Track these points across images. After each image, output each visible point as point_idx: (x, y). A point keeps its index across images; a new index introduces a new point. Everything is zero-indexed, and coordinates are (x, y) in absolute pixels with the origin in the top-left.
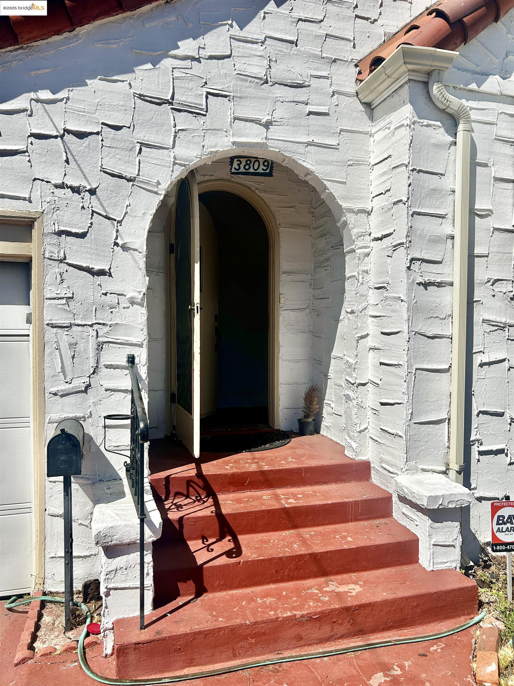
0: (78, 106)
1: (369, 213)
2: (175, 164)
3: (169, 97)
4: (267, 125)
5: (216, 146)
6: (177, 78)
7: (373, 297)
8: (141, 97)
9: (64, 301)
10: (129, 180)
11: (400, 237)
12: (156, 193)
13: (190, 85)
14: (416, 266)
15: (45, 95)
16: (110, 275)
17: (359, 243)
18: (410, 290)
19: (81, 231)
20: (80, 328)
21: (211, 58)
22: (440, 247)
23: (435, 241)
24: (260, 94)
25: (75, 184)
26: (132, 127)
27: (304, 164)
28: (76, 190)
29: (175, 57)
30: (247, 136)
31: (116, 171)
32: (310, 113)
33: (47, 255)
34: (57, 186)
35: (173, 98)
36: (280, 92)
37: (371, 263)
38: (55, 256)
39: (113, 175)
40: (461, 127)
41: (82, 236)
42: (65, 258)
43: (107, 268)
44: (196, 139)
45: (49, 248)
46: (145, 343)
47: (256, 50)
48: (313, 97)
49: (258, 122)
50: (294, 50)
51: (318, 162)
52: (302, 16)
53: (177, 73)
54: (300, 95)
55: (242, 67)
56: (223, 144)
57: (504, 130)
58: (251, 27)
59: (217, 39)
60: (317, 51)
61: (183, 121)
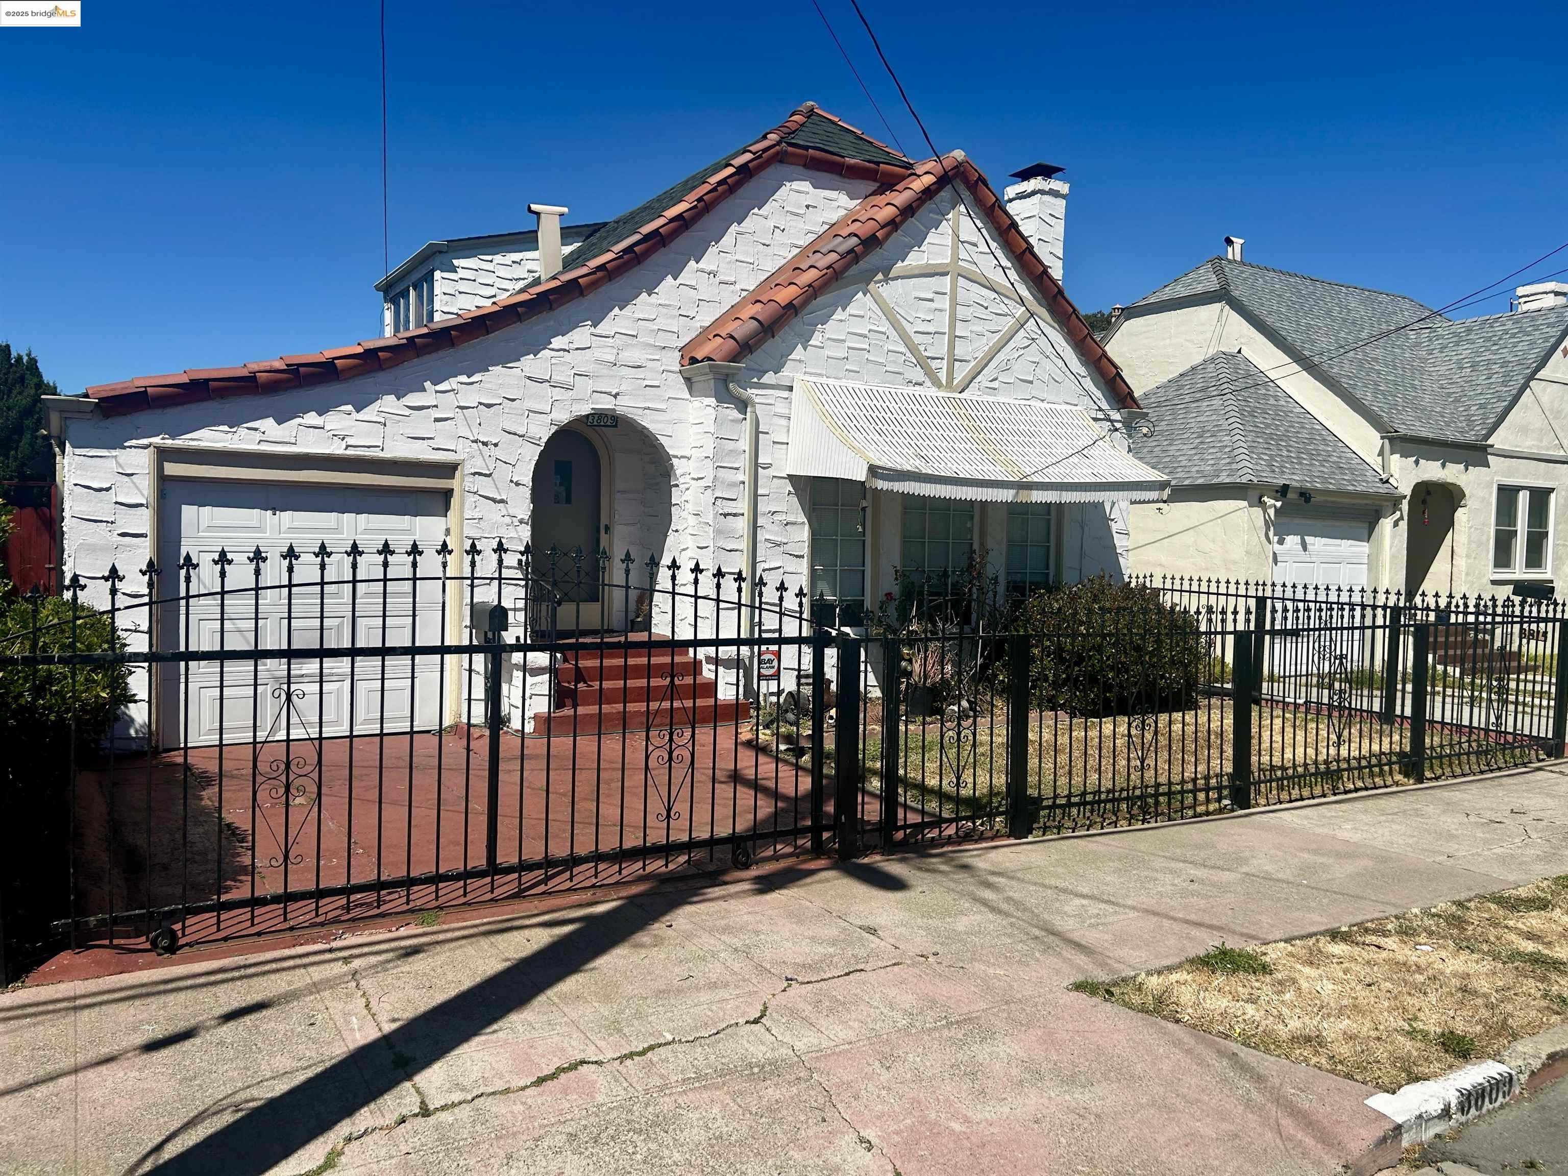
0: (489, 386)
1: (689, 459)
2: (551, 424)
3: (548, 378)
4: (615, 396)
5: (580, 411)
6: (554, 364)
7: (692, 520)
8: (529, 378)
9: (476, 521)
10: (521, 436)
11: (708, 482)
12: (539, 445)
13: (563, 369)
14: (719, 502)
15: (463, 378)
16: (507, 503)
17: (682, 480)
18: (715, 518)
19: (488, 472)
20: (487, 540)
21: (577, 349)
22: (736, 489)
23: (732, 485)
24: (611, 373)
25: (485, 440)
26: (522, 399)
28: (485, 444)
29: (553, 350)
30: (602, 403)
31: (512, 430)
32: (646, 386)
33: (465, 489)
34: (473, 442)
35: (550, 378)
36: (626, 371)
37: (688, 495)
38: (471, 490)
39: (509, 433)
40: (749, 409)
41: (489, 475)
42: (477, 491)
43: (505, 498)
44: (566, 407)
45: (467, 484)
47: (609, 342)
48: (649, 375)
49: (609, 394)
50: (635, 341)
51: (652, 421)
52: (641, 316)
53: (553, 361)
54: (639, 373)
55: (598, 354)
56: (585, 409)
57: (781, 408)
58: (605, 327)
59: (581, 335)
60: (652, 341)
61: (558, 394)
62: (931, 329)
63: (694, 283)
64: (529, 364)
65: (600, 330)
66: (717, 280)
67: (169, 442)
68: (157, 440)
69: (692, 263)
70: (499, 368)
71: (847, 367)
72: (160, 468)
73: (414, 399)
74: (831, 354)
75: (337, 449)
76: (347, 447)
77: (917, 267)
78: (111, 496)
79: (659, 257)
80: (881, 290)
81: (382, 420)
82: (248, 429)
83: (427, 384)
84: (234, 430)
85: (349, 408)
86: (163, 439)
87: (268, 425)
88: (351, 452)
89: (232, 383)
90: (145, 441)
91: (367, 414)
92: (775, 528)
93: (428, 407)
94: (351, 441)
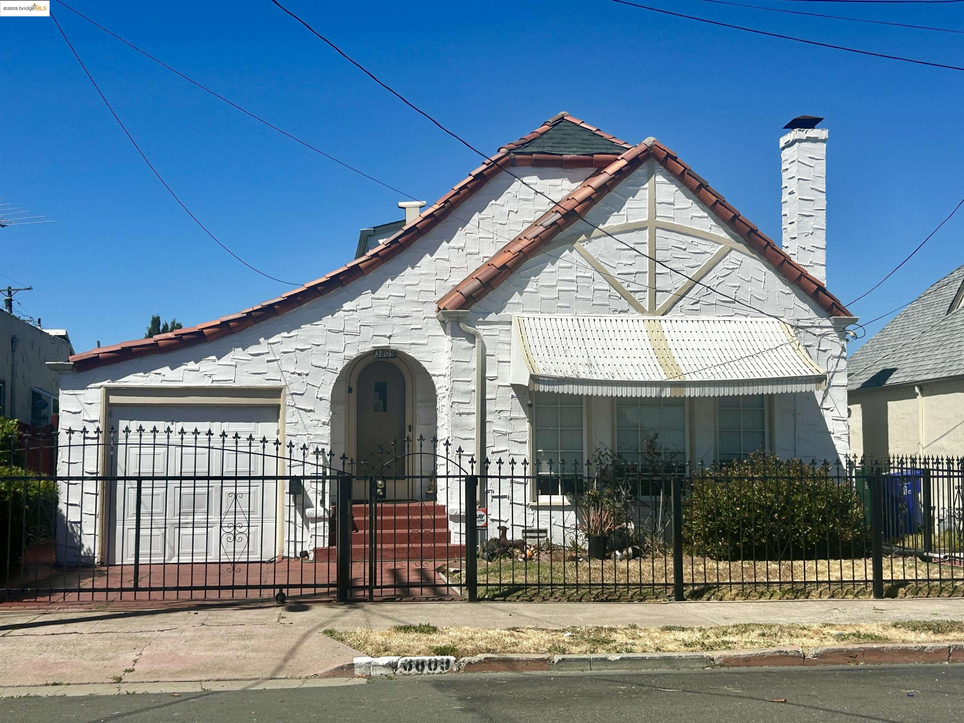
0: (303, 338)
1: (445, 376)
2: (344, 359)
3: (342, 329)
4: (390, 337)
5: (364, 349)
6: (347, 320)
7: (446, 419)
8: (329, 330)
9: (294, 424)
10: (323, 368)
12: (336, 373)
13: (352, 322)
14: (455, 405)
15: (285, 334)
16: (314, 412)
17: (439, 391)
18: (453, 416)
19: (301, 392)
20: (300, 436)
21: (362, 309)
22: (467, 396)
23: (464, 393)
24: (386, 322)
25: (300, 372)
26: (325, 344)
27: (410, 354)
28: (300, 374)
29: (344, 311)
30: (380, 343)
31: (318, 365)
32: (412, 329)
33: (287, 404)
34: (292, 373)
35: (344, 329)
36: (396, 320)
38: (291, 404)
39: (316, 367)
40: (477, 340)
41: (302, 394)
42: (295, 405)
43: (313, 409)
44: (355, 347)
45: (288, 401)
46: (329, 443)
47: (384, 302)
48: (413, 321)
49: (385, 336)
50: (403, 300)
51: (416, 352)
52: (408, 283)
53: (346, 318)
54: (407, 321)
55: (377, 311)
56: (368, 348)
57: (503, 337)
58: (382, 292)
59: (365, 299)
60: (416, 299)
61: (349, 339)
62: (633, 270)
63: (447, 257)
64: (328, 322)
65: (377, 295)
66: (465, 252)
67: (112, 384)
68: (105, 383)
69: (445, 243)
70: (309, 325)
71: (559, 304)
72: (107, 399)
73: (253, 349)
74: (544, 296)
75: (207, 383)
76: (213, 381)
77: (617, 227)
78: (81, 417)
79: (420, 243)
80: (585, 247)
81: (234, 364)
82: (156, 374)
83: (262, 340)
84: (147, 375)
85: (214, 357)
86: (109, 382)
87: (166, 370)
88: (214, 384)
89: (144, 348)
90: (99, 384)
91: (224, 361)
92: (501, 422)
93: (263, 354)
94: (215, 378)
